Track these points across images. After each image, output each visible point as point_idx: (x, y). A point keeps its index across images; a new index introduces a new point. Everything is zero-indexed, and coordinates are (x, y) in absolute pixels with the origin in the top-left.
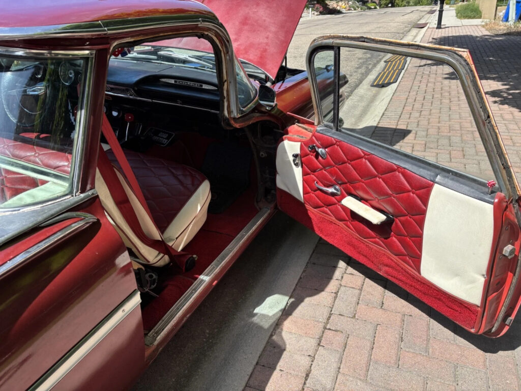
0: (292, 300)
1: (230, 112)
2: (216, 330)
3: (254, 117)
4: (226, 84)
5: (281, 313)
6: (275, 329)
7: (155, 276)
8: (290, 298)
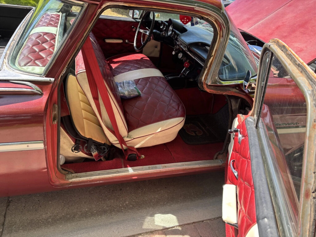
0: (180, 228)
1: (206, 79)
2: (131, 206)
3: (230, 91)
4: (212, 58)
5: (161, 228)
6: (147, 233)
7: (106, 150)
8: (179, 226)
